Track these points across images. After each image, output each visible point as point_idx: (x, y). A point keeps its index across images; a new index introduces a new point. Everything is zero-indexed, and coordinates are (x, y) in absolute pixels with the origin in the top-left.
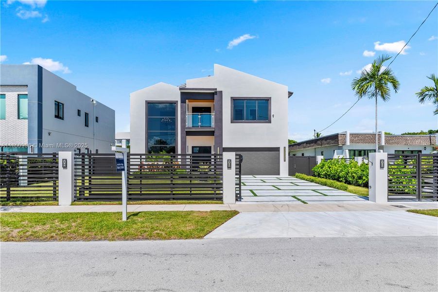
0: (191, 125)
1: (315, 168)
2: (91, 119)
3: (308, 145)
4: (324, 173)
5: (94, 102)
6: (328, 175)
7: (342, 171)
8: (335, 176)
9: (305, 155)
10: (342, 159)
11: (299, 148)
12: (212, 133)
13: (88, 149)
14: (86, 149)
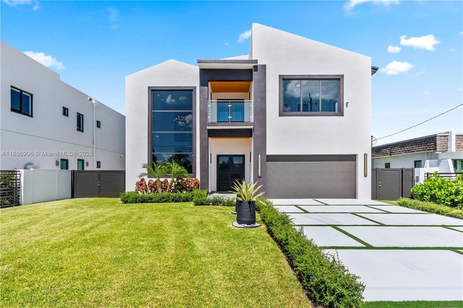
0: (215, 120)
2: (88, 124)
5: (94, 102)
9: (392, 167)
12: (248, 133)
13: (83, 161)
14: (79, 160)
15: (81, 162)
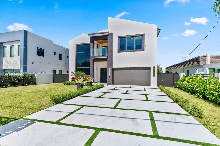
1: (178, 81)
3: (179, 66)
4: (183, 86)
5: (66, 49)
6: (186, 88)
7: (199, 86)
8: (192, 89)
10: (200, 75)
11: (173, 69)
12: (106, 60)
13: (61, 70)
14: (60, 70)
15: (61, 71)
